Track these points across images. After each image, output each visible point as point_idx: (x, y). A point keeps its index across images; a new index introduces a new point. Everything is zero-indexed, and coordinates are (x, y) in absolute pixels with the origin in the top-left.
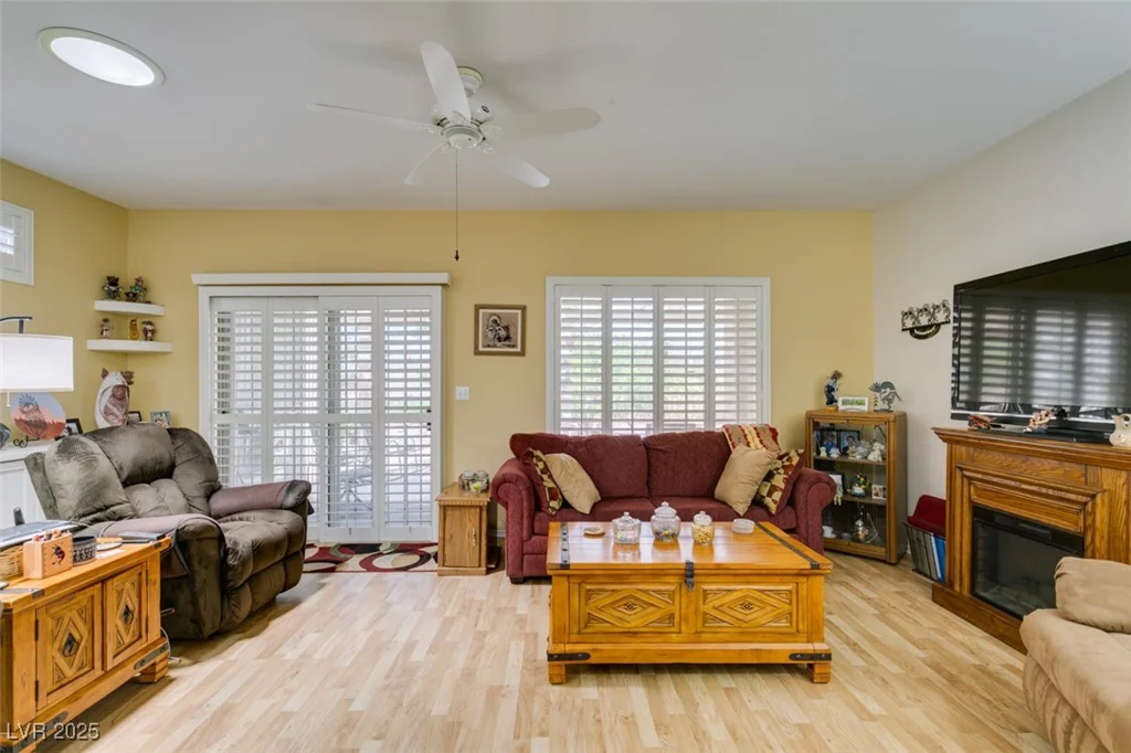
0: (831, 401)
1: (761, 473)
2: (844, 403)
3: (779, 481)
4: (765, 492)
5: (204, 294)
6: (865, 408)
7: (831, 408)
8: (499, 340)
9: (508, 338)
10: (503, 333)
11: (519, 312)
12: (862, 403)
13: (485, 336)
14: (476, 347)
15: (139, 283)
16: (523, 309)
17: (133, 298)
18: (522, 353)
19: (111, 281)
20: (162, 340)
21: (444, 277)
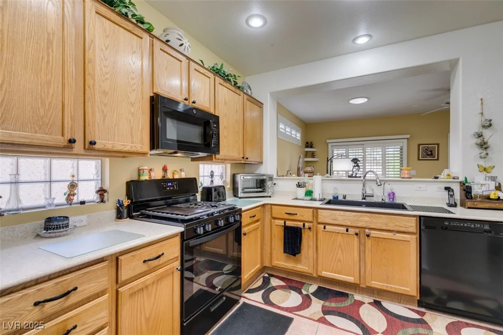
5: (330, 145)
8: (428, 155)
9: (432, 154)
10: (429, 153)
11: (436, 146)
13: (422, 154)
14: (419, 157)
15: (311, 143)
16: (438, 145)
17: (311, 147)
18: (438, 159)
19: (307, 143)
20: (316, 158)
21: (408, 136)
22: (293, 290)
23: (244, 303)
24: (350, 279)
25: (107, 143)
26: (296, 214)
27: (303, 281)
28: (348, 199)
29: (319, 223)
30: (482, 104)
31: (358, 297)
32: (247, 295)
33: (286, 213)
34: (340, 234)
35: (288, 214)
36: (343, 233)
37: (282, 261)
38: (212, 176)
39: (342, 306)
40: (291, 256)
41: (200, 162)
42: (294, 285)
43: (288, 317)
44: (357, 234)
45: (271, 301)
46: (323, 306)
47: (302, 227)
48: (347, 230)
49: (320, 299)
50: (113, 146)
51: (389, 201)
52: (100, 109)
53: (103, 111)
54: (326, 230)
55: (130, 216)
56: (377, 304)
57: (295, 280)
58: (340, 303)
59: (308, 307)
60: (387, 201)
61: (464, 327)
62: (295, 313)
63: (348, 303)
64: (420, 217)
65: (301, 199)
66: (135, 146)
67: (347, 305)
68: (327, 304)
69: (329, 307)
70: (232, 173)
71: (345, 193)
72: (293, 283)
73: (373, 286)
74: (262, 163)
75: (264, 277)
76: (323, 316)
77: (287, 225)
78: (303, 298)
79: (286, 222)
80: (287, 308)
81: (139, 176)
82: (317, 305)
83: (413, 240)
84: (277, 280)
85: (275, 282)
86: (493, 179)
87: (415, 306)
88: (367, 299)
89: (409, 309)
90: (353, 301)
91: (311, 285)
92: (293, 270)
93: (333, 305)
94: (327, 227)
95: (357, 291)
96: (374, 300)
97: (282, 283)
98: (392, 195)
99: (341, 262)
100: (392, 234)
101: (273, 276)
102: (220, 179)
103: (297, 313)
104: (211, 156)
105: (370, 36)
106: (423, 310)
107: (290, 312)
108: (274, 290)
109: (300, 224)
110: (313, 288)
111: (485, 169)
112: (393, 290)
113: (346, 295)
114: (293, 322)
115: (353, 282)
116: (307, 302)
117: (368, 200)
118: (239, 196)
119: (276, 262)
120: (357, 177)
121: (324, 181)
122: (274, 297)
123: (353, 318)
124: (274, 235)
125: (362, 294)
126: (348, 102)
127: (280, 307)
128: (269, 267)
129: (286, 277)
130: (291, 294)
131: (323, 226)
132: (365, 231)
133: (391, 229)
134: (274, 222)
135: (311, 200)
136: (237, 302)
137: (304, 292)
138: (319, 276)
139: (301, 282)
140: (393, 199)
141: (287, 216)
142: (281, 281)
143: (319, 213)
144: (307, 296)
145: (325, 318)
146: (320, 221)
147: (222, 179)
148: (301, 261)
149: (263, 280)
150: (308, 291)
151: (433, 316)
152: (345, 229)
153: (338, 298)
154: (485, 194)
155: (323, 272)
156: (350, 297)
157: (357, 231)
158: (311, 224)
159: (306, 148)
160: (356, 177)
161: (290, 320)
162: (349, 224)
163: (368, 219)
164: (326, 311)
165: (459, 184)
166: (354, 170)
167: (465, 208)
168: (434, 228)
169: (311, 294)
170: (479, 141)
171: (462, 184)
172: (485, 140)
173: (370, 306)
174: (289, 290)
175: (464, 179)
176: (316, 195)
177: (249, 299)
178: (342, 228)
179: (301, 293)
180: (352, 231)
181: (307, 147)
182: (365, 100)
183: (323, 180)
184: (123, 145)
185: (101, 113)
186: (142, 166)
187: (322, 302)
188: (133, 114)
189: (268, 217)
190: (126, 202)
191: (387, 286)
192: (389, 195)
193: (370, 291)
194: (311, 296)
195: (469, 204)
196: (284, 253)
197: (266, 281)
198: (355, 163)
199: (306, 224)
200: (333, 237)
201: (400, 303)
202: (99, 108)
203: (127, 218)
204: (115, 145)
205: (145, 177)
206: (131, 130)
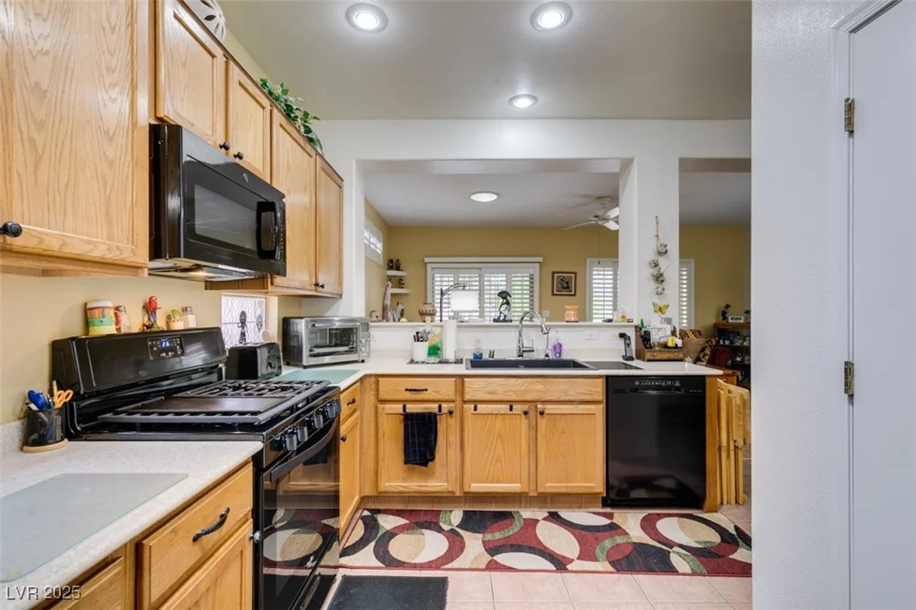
0: (725, 318)
1: (699, 349)
2: (732, 319)
3: (708, 351)
4: (701, 356)
5: (429, 266)
6: (742, 321)
7: (725, 321)
8: (564, 288)
9: (568, 287)
10: (565, 285)
11: (573, 275)
12: (740, 319)
13: (557, 287)
14: (553, 292)
15: (398, 261)
16: (575, 273)
17: (398, 269)
18: (575, 295)
19: (391, 261)
20: (407, 288)
21: (540, 259)
22: (426, 528)
23: (346, 579)
24: (515, 487)
25: (47, 234)
26: (426, 390)
27: (435, 509)
28: (497, 357)
29: (465, 402)
30: (657, 223)
31: (527, 514)
32: (345, 560)
33: (407, 390)
34: (499, 417)
35: (410, 390)
36: (504, 414)
37: (398, 480)
38: (243, 322)
39: (511, 533)
40: (417, 466)
41: (224, 292)
42: (423, 518)
43: (435, 578)
44: (526, 413)
45: (396, 559)
46: (484, 542)
47: (436, 411)
48: (511, 409)
49: (475, 532)
50: (64, 244)
51: (555, 358)
52: (25, 137)
53: (32, 141)
54: (478, 411)
55: (71, 435)
56: (554, 517)
57: (421, 511)
58: (506, 531)
59: (462, 552)
60: (551, 357)
61: (657, 521)
62: (445, 567)
63: (516, 527)
64: (607, 377)
65: (423, 363)
66: (118, 248)
67: (516, 530)
68: (489, 537)
69: (493, 541)
70: (282, 317)
71: (492, 348)
72: (422, 516)
73: (548, 490)
74: (341, 296)
75: (363, 518)
76: (490, 558)
77: (408, 411)
78: (447, 538)
79: (407, 406)
80: (429, 562)
81: (87, 324)
82: (474, 543)
83: (599, 410)
84: (391, 518)
85: (387, 522)
86: (669, 321)
87: (598, 507)
88: (540, 514)
89: (594, 513)
90: (522, 522)
91: (451, 511)
92: (420, 492)
93: (498, 535)
94: (479, 406)
95: (523, 504)
96: (549, 512)
97: (401, 521)
98: (558, 348)
99: (501, 461)
100: (573, 406)
101: (379, 511)
102: (257, 330)
103: (449, 566)
104: (263, 278)
105: (534, 98)
106: (608, 510)
107: (438, 568)
108: (393, 537)
109: (434, 407)
110: (456, 516)
111: (660, 309)
112: (574, 491)
113: (507, 516)
114: (450, 584)
115: (518, 490)
116: (457, 543)
117: (527, 357)
118: (305, 363)
119: (387, 484)
120: (506, 321)
121: (461, 329)
122: (398, 548)
123: (534, 548)
124: (384, 433)
125: (530, 507)
126: (469, 198)
127: (416, 564)
128: (374, 497)
129: (405, 508)
130: (426, 536)
131: (473, 406)
132: (536, 406)
133: (572, 398)
134: (383, 408)
135: (440, 362)
136: (331, 579)
137: (446, 527)
138: (465, 493)
139: (433, 511)
140: (560, 354)
141: (409, 396)
142: (397, 518)
143: (467, 385)
144: (452, 531)
145: (495, 561)
146: (467, 397)
147: (259, 329)
148: (434, 473)
149: (364, 523)
150: (450, 524)
151: (622, 515)
152: (508, 406)
153: (501, 523)
154: (662, 341)
155: (473, 485)
156: (516, 516)
157: (525, 407)
158: (452, 405)
159: (388, 269)
160: (504, 321)
161: (443, 582)
162: (514, 397)
163: (541, 386)
164: (493, 549)
165: (634, 329)
166: (502, 309)
167: (644, 360)
168: (623, 391)
169: (457, 526)
170: (655, 272)
171: (638, 329)
172: (662, 271)
173: (548, 523)
174: (419, 530)
175: (639, 323)
176: (449, 354)
177: (351, 568)
178: (503, 406)
179: (440, 530)
180: (518, 408)
181: (390, 268)
182: (494, 197)
183: (459, 326)
184: (89, 242)
185: (26, 143)
186: (93, 301)
187: (480, 536)
188: (111, 163)
189: (370, 399)
190: (61, 398)
191: (567, 487)
192: (555, 348)
193: (543, 499)
194: (458, 530)
195: (648, 355)
196: (406, 463)
197: (371, 525)
198: (504, 298)
199: (444, 406)
200: (488, 422)
201: (580, 507)
202: (21, 131)
203: (62, 440)
204: (67, 240)
205: (106, 328)
206: (108, 204)
